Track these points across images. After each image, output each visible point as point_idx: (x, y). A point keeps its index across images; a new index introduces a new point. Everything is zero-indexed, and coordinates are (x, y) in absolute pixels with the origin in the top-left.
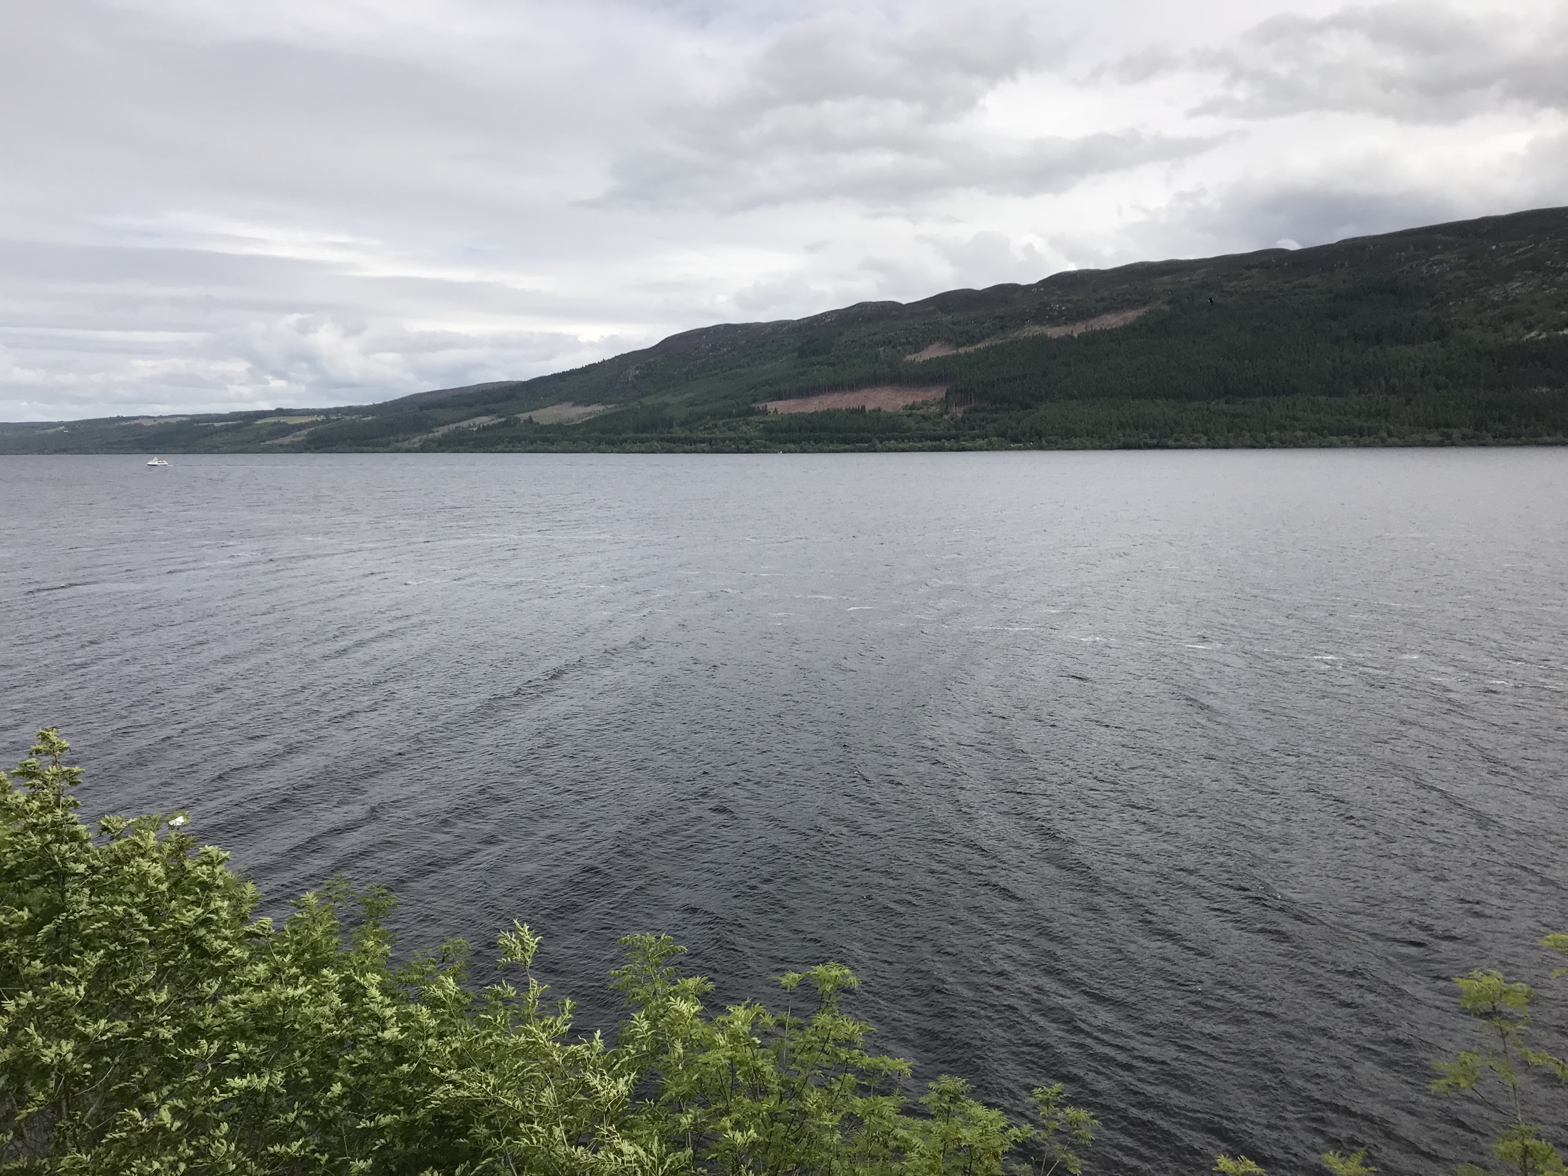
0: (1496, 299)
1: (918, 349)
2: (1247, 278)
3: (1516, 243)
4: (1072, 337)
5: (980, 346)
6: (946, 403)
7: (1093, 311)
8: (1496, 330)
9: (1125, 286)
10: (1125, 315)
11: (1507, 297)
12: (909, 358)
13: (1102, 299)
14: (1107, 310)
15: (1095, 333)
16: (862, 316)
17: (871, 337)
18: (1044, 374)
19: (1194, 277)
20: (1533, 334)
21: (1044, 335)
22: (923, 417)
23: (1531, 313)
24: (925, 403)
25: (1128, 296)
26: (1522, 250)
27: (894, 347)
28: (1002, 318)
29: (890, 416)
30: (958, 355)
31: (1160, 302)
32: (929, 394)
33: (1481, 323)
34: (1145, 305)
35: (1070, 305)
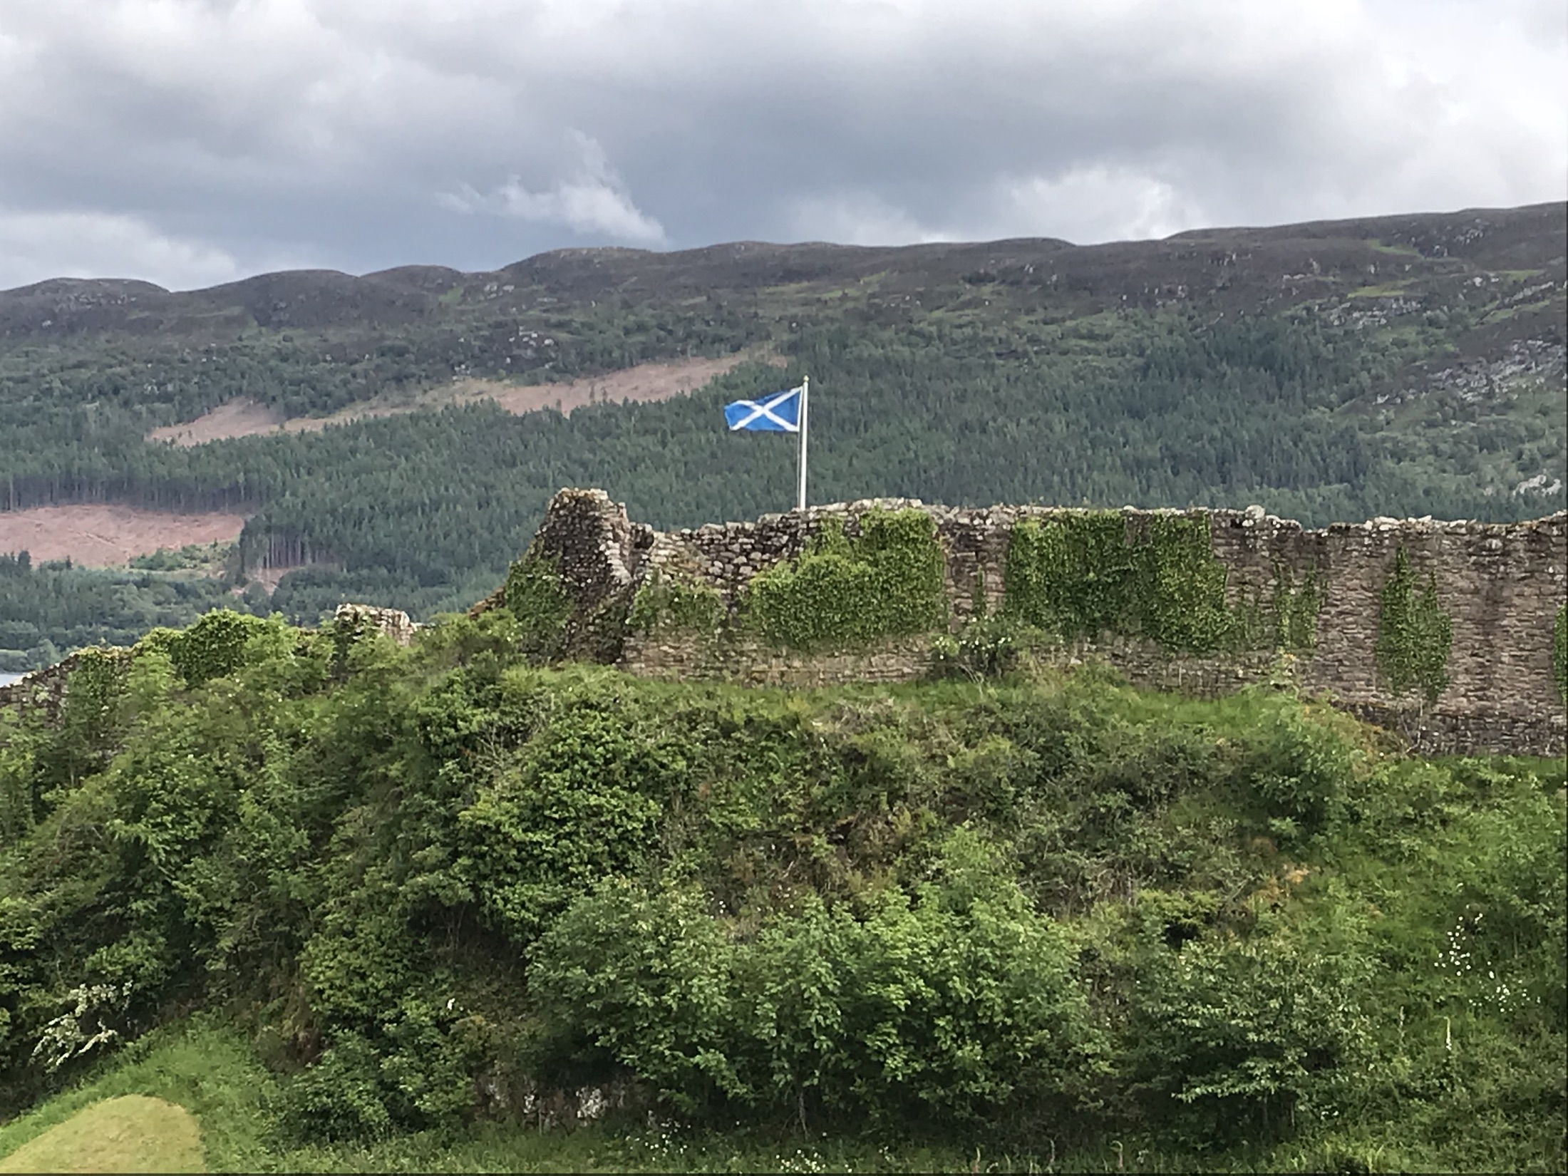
0: (1470, 397)
1: (186, 416)
2: (968, 304)
3: (1521, 275)
4: (557, 417)
5: (342, 418)
6: (241, 558)
7: (616, 354)
8: (1465, 467)
9: (697, 300)
10: (682, 373)
11: (1490, 395)
12: (161, 435)
13: (641, 328)
14: (648, 354)
15: (610, 411)
16: (54, 317)
17: (66, 375)
18: (483, 504)
19: (851, 292)
20: (1535, 482)
21: (494, 407)
22: (180, 589)
23: (1534, 435)
24: (189, 553)
25: (698, 326)
26: (1528, 292)
27: (126, 404)
28: (401, 352)
29: (90, 584)
30: (282, 440)
31: (770, 345)
32: (202, 532)
33: (1436, 452)
34: (735, 349)
35: (563, 336)
